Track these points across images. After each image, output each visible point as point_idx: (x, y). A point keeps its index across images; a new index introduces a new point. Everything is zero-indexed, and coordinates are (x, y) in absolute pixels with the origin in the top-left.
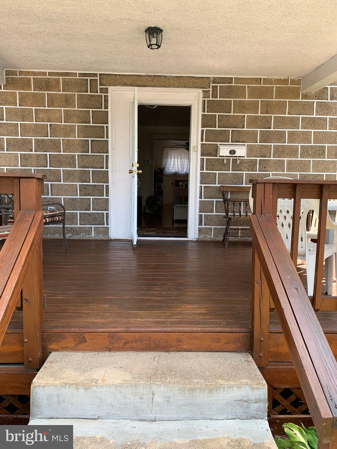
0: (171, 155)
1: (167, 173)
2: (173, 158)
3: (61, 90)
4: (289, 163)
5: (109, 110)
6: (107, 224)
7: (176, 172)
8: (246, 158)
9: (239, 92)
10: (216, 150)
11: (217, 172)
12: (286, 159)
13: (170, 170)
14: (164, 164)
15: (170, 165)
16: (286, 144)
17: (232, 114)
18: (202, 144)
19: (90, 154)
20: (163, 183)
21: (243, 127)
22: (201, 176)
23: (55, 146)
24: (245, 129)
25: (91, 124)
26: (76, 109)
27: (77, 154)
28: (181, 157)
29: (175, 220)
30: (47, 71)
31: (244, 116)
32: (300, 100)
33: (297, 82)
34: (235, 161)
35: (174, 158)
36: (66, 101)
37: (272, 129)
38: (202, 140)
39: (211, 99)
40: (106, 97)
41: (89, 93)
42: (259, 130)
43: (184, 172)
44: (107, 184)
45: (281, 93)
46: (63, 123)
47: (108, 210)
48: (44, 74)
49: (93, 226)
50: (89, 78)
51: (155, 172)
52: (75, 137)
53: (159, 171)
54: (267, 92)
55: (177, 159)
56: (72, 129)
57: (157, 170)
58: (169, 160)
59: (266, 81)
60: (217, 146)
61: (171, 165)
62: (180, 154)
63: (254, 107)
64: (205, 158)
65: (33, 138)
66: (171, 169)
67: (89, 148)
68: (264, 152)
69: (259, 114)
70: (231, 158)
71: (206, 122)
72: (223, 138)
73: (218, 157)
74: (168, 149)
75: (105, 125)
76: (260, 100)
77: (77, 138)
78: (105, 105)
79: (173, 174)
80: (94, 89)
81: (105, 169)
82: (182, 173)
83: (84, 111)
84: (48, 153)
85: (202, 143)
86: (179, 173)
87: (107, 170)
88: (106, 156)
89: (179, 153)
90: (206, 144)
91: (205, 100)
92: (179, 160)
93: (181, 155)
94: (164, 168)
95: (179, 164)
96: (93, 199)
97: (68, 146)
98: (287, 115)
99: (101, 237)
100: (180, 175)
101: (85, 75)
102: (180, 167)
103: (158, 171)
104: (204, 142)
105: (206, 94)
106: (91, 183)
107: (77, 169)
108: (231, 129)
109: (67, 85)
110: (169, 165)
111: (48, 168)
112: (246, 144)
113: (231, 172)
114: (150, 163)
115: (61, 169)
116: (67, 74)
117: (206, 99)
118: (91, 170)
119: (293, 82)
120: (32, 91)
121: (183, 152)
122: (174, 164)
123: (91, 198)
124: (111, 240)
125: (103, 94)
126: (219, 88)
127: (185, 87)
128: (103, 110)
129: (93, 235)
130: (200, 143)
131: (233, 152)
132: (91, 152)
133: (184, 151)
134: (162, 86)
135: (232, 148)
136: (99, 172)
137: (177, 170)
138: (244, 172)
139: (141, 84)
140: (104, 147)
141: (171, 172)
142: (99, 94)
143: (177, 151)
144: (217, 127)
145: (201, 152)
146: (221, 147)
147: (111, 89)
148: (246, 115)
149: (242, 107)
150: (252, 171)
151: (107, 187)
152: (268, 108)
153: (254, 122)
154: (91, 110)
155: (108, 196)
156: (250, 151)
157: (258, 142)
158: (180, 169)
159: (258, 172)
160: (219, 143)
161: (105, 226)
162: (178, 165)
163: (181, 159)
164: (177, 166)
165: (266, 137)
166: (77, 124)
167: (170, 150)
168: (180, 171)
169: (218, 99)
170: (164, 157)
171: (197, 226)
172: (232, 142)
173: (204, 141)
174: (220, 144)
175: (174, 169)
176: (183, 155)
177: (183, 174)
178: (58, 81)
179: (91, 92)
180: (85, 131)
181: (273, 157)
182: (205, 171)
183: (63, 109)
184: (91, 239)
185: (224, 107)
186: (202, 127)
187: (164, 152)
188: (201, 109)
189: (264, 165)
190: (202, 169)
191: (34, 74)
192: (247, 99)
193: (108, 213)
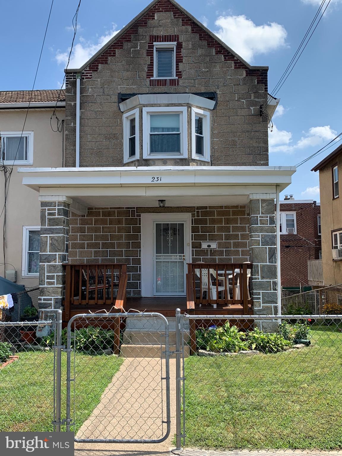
3: (116, 216)
4: (242, 251)
5: (141, 225)
6: (140, 288)
8: (217, 249)
9: (211, 213)
10: (200, 245)
11: (202, 257)
12: (240, 249)
16: (240, 241)
17: (208, 225)
18: (192, 242)
19: (131, 249)
21: (215, 232)
22: (192, 259)
23: (112, 245)
24: (216, 233)
25: (132, 233)
26: (124, 226)
27: (124, 250)
30: (109, 207)
31: (215, 226)
32: (246, 216)
33: (244, 207)
34: (211, 251)
36: (119, 221)
37: (231, 233)
38: (192, 240)
39: (196, 218)
40: (140, 219)
41: (131, 217)
42: (224, 233)
44: (140, 265)
45: (234, 213)
46: (117, 234)
47: (140, 280)
48: (108, 208)
49: (132, 290)
50: (131, 210)
54: (228, 213)
56: (122, 236)
59: (226, 207)
60: (201, 243)
63: (220, 221)
64: (194, 249)
65: (101, 242)
67: (130, 246)
68: (227, 245)
69: (223, 225)
70: (209, 249)
71: (194, 230)
72: (204, 238)
73: (201, 249)
75: (139, 234)
76: (223, 217)
77: (124, 241)
78: (139, 223)
80: (133, 215)
81: (139, 257)
83: (128, 226)
84: (108, 250)
87: (140, 258)
88: (140, 250)
90: (194, 242)
91: (193, 219)
97: (119, 245)
98: (239, 225)
99: (136, 296)
101: (128, 208)
104: (193, 241)
105: (193, 215)
106: (131, 265)
107: (124, 257)
108: (208, 234)
109: (119, 214)
111: (108, 258)
112: (217, 241)
113: (209, 257)
115: (115, 258)
116: (119, 208)
117: (193, 218)
118: (131, 258)
119: (241, 207)
120: (101, 217)
123: (131, 273)
124: (142, 297)
125: (138, 218)
126: (200, 212)
127: (182, 212)
128: (138, 225)
129: (132, 295)
130: (191, 241)
131: (209, 246)
134: (169, 212)
135: (209, 244)
136: (136, 259)
138: (217, 257)
139: (158, 211)
140: (138, 245)
142: (136, 217)
144: (200, 232)
145: (192, 246)
147: (142, 215)
148: (216, 226)
149: (213, 221)
150: (221, 256)
151: (140, 267)
152: (228, 221)
153: (220, 229)
154: (132, 226)
155: (140, 272)
156: (219, 245)
157: (224, 240)
159: (224, 257)
160: (201, 241)
161: (139, 289)
165: (228, 237)
166: (124, 234)
169: (200, 218)
172: (209, 240)
178: (114, 212)
179: (132, 217)
180: (129, 237)
181: (233, 248)
182: (194, 257)
183: (117, 226)
184: (131, 297)
185: (204, 222)
186: (192, 233)
188: (191, 223)
189: (228, 253)
190: (193, 255)
191: (102, 209)
192: (216, 217)
193: (140, 282)
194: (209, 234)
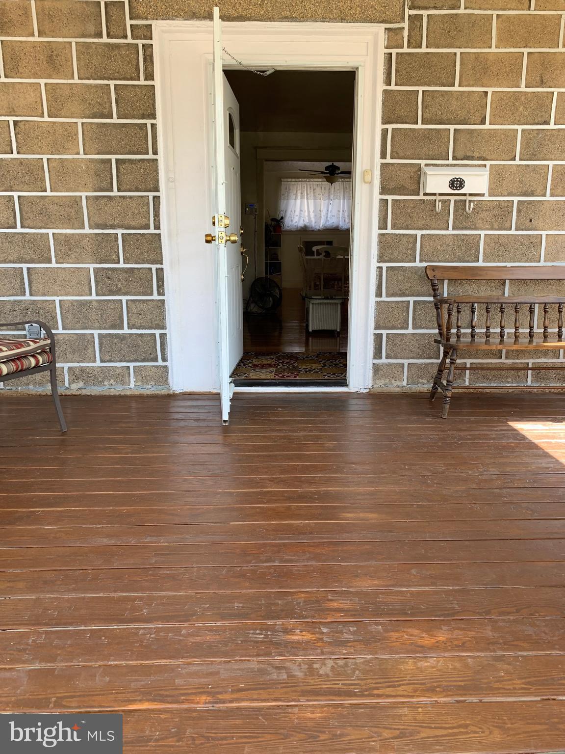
0: (295, 193)
1: (288, 228)
2: (299, 197)
3: (36, 33)
5: (157, 82)
6: (164, 359)
7: (305, 226)
8: (487, 198)
9: (475, 29)
10: (418, 177)
11: (419, 233)
13: (294, 222)
14: (282, 211)
15: (293, 212)
17: (456, 88)
18: (383, 165)
19: (115, 193)
20: (280, 246)
21: (483, 122)
22: (380, 242)
23: (31, 175)
24: (487, 126)
25: (115, 120)
26: (76, 80)
27: (84, 195)
28: (314, 196)
29: (310, 331)
31: (486, 93)
34: (461, 205)
35: (302, 198)
36: (51, 59)
37: (552, 126)
38: (383, 156)
39: (406, 50)
40: (148, 48)
41: (105, 39)
42: (520, 128)
43: (321, 224)
44: (159, 266)
46: (46, 119)
47: (163, 327)
49: (132, 365)
51: (267, 226)
52: (78, 153)
53: (274, 223)
54: (546, 29)
55: (307, 199)
56: (70, 132)
57: (270, 222)
58: (292, 202)
59: (543, 1)
60: (420, 169)
61: (295, 211)
62: (312, 190)
63: (511, 69)
64: (390, 198)
66: (296, 219)
67: (112, 179)
68: (529, 182)
69: (523, 89)
70: (453, 199)
71: (394, 108)
72: (434, 148)
73: (421, 197)
74: (290, 180)
75: (149, 122)
76: (526, 51)
77: (82, 156)
78: (146, 69)
79: (299, 231)
80: (116, 27)
81: (152, 231)
82: (318, 228)
83: (96, 86)
84: (16, 194)
85: (384, 161)
86: (312, 228)
87: (157, 232)
88: (154, 197)
89: (311, 187)
90: (392, 164)
91: (391, 54)
92: (311, 202)
93: (315, 191)
94: (282, 218)
95: (312, 209)
96: (127, 301)
97: (62, 174)
99: (151, 389)
100: (313, 231)
102: (312, 215)
103: (271, 225)
104: (388, 160)
105: (393, 37)
106: (122, 265)
107: (87, 230)
108: (452, 127)
109: (49, 19)
110: (291, 211)
111: (19, 230)
112: (488, 163)
113: (451, 231)
114: (256, 209)
115: (50, 232)
117: (394, 51)
118: (120, 232)
121: (318, 185)
122: (301, 210)
123: (124, 298)
124: (174, 396)
125: (140, 42)
126: (425, 20)
127: (343, 19)
128: (142, 82)
129: (132, 385)
130: (378, 161)
131: (456, 184)
132: (119, 190)
133: (320, 183)
134: (285, 19)
135: (457, 173)
136: (139, 237)
137: (307, 221)
138: (483, 233)
139: (233, 12)
140: (148, 177)
141: (295, 226)
142: (130, 40)
143: (306, 184)
144: (420, 121)
145: (382, 183)
146: (429, 171)
147: (158, 26)
148: (490, 90)
149: (481, 70)
150: (500, 229)
151: (160, 271)
152: (544, 71)
153: (509, 108)
154: (112, 83)
155: (163, 295)
156: (498, 180)
157: (517, 158)
158: (313, 219)
159: (513, 232)
160: (423, 162)
161: (160, 363)
162: (309, 212)
163: (315, 199)
164: (306, 214)
165: (535, 146)
166: (80, 121)
167: (293, 183)
168: (313, 223)
169: (424, 50)
170: (282, 197)
171: (371, 361)
172: (455, 158)
173: (388, 156)
174: (426, 165)
175: (302, 219)
176: (318, 190)
177: (319, 230)
178: (26, 7)
179: (109, 35)
180: (102, 139)
181: (552, 195)
182: (389, 231)
183: (42, 82)
184: (129, 393)
185: (439, 69)
186: (383, 123)
187: (283, 185)
188: (381, 75)
189: (530, 215)
190: (383, 225)
192: (494, 50)
193: (165, 334)
194: (455, 130)
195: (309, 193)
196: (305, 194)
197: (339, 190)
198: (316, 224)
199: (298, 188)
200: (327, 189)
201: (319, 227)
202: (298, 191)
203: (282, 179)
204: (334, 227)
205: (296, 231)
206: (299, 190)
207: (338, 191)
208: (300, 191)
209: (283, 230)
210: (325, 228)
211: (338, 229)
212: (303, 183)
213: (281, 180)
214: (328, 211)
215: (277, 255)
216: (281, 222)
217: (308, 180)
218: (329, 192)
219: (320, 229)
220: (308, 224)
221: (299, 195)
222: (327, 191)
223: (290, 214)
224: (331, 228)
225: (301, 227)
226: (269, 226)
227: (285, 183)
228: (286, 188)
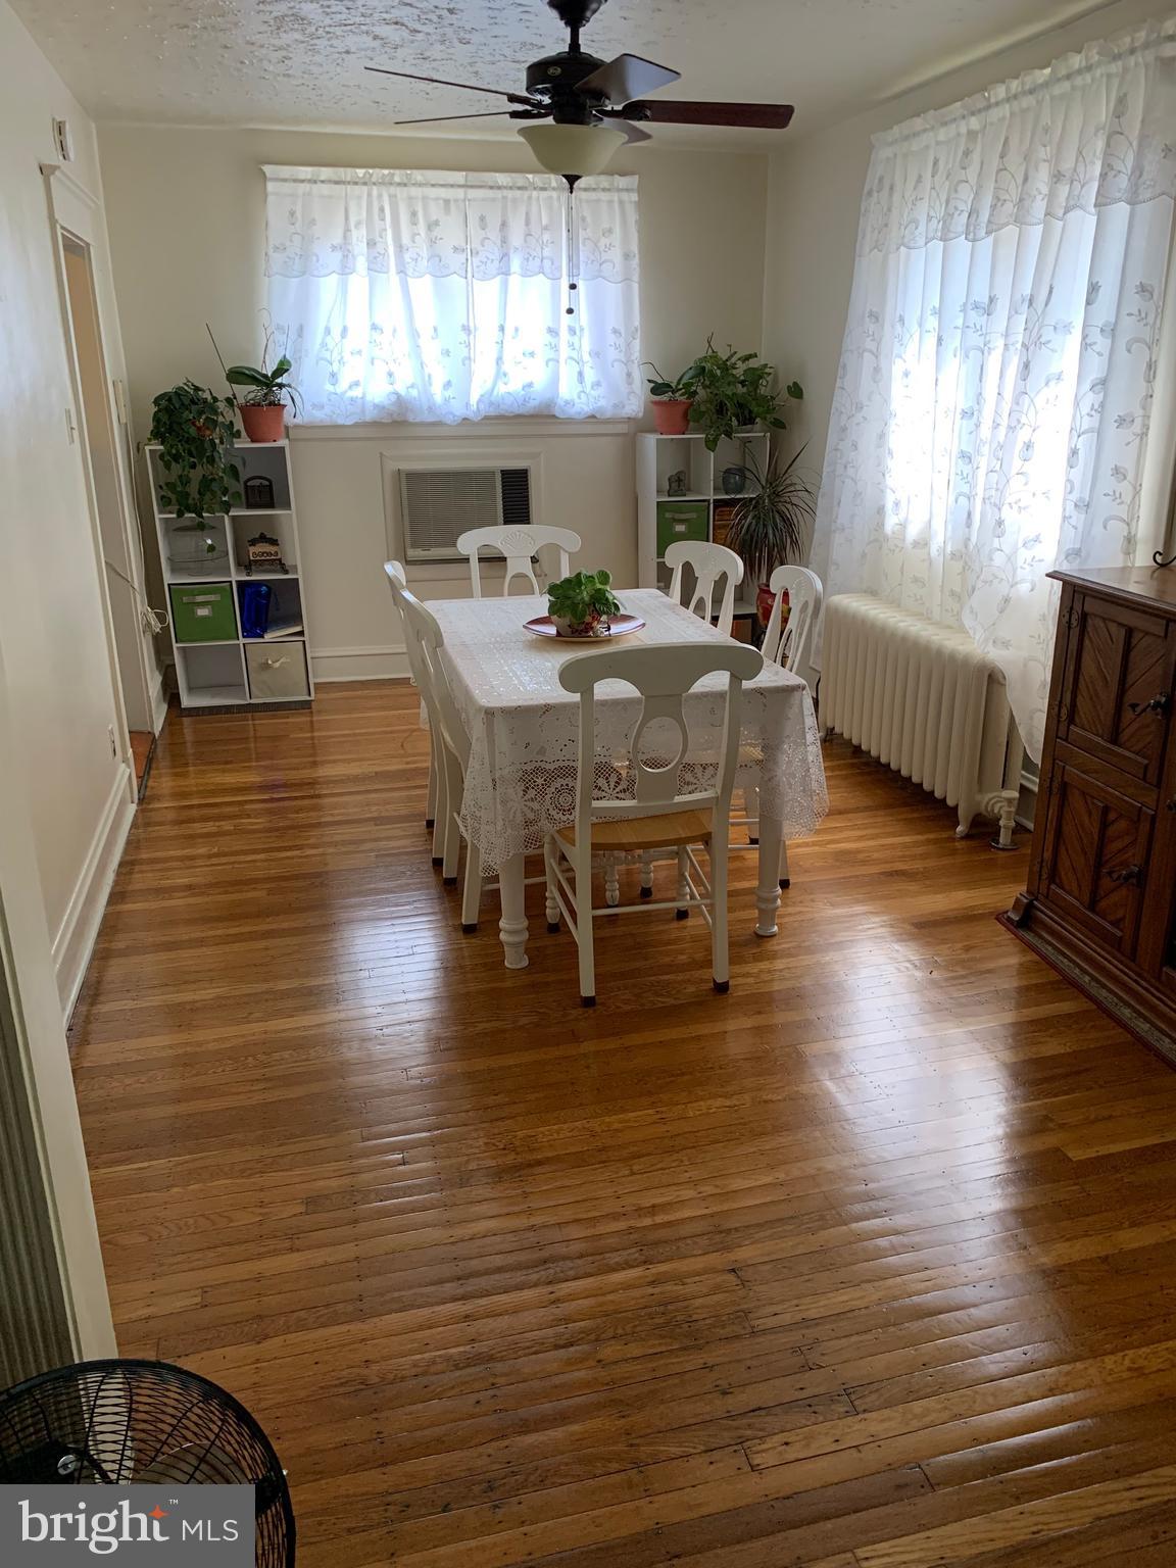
0: (338, 240)
1: (319, 415)
2: (361, 263)
7: (400, 401)
13: (342, 386)
14: (279, 328)
15: (336, 332)
20: (287, 505)
28: (435, 257)
35: (375, 266)
43: (474, 400)
53: (246, 392)
55: (402, 271)
58: (327, 287)
61: (345, 330)
62: (422, 228)
74: (306, 172)
79: (375, 424)
82: (458, 410)
86: (430, 409)
89: (414, 214)
92: (422, 288)
93: (437, 232)
94: (281, 370)
95: (426, 323)
100: (438, 424)
102: (430, 349)
103: (229, 401)
110: (328, 331)
121: (447, 202)
122: (374, 327)
133: (460, 193)
137: (409, 380)
141: (353, 402)
143: (392, 197)
158: (435, 371)
162: (412, 333)
163: (440, 272)
164: (402, 341)
167: (325, 189)
168: (436, 388)
170: (277, 258)
175: (382, 369)
176: (451, 232)
177: (466, 421)
187: (271, 199)
195: (406, 240)
196: (391, 250)
197: (546, 228)
198: (450, 393)
199: (353, 220)
200: (494, 222)
201: (467, 404)
202: (355, 234)
203: (268, 169)
204: (533, 403)
205: (356, 425)
206: (358, 224)
207: (546, 237)
208: (364, 231)
209: (298, 420)
210: (492, 412)
211: (554, 416)
212: (375, 190)
213: (264, 173)
214: (502, 329)
215: (274, 542)
216: (281, 386)
217: (398, 175)
218: (504, 241)
219: (471, 415)
220: (414, 393)
221: (360, 247)
222: (494, 235)
223: (324, 345)
224: (522, 411)
225: (384, 408)
226: (221, 406)
227: (287, 187)
228: (292, 214)
